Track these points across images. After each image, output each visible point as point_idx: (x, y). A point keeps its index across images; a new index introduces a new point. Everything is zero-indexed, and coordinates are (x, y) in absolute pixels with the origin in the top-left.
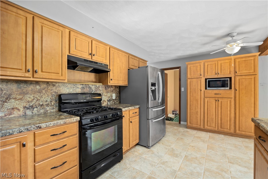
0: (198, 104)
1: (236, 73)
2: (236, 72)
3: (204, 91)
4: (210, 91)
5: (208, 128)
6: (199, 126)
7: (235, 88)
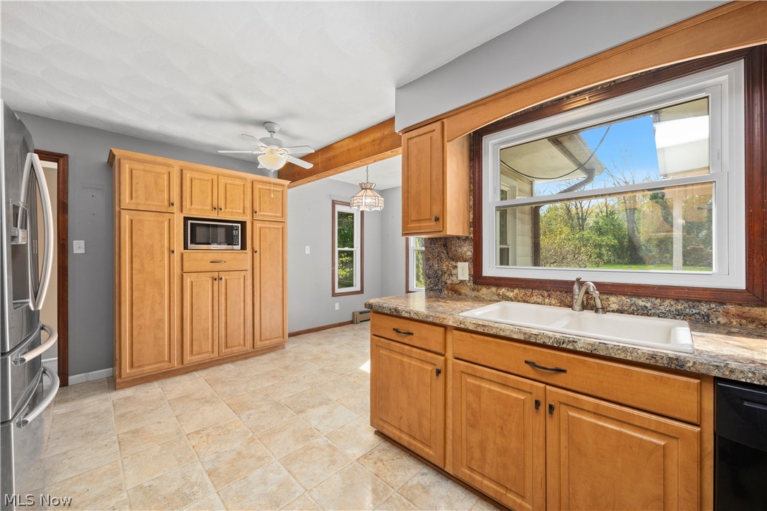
0: (162, 295)
1: (254, 214)
2: (254, 212)
3: (182, 254)
4: (199, 255)
5: (195, 361)
6: (165, 366)
7: (253, 248)
